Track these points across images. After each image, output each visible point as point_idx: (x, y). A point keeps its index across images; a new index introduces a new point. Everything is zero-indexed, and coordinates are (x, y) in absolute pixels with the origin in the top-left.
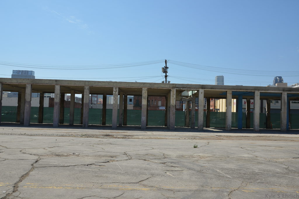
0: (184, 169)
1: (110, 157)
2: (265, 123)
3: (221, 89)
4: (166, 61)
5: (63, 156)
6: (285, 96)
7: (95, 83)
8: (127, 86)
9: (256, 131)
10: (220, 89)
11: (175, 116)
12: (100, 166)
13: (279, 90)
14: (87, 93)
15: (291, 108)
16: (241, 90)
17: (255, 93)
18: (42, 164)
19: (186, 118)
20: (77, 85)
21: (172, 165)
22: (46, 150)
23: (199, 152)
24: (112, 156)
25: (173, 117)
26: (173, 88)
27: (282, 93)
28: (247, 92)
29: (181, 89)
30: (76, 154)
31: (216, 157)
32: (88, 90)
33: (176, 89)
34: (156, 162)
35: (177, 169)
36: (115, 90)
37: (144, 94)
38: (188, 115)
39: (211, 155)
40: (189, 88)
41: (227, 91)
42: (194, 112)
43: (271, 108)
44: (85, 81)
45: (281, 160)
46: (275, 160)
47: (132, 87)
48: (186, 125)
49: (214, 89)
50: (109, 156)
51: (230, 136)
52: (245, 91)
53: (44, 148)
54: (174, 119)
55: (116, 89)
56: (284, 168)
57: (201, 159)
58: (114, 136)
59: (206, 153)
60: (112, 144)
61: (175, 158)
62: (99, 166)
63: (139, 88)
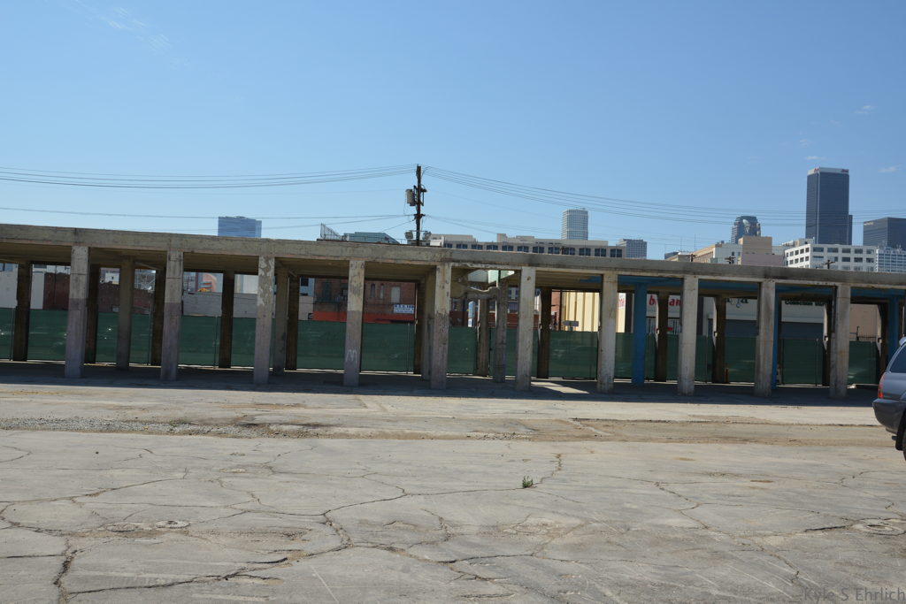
0: (512, 587)
1: (285, 539)
2: (709, 366)
3: (587, 268)
4: (419, 169)
5: (139, 533)
6: (769, 290)
7: (201, 242)
8: (303, 252)
9: (684, 395)
10: (583, 267)
11: (447, 346)
12: (264, 579)
13: (754, 275)
14: (174, 272)
15: (783, 319)
16: (643, 271)
17: (686, 281)
18: (85, 580)
19: (477, 350)
20: (145, 245)
21: (474, 569)
22: (81, 505)
23: (542, 506)
24: (288, 531)
25: (441, 349)
26: (444, 261)
27: (760, 283)
28: (661, 277)
29: (468, 264)
30: (180, 524)
31: (594, 532)
32: (178, 263)
33: (452, 264)
34: (426, 560)
35: (492, 589)
36: (266, 266)
37: (355, 279)
38: (483, 340)
39: (578, 522)
40: (491, 263)
41: (602, 275)
42: (505, 334)
43: (728, 317)
44: (171, 235)
45: (774, 541)
46: (758, 540)
47: (317, 258)
48: (478, 371)
49: (564, 267)
50: (281, 530)
51: (613, 420)
52: (655, 275)
53: (71, 498)
54: (445, 355)
55: (267, 262)
56: (786, 576)
57: (554, 542)
58: (271, 427)
59: (562, 511)
60: (274, 472)
61: (477, 540)
62: (261, 582)
63: (340, 259)
